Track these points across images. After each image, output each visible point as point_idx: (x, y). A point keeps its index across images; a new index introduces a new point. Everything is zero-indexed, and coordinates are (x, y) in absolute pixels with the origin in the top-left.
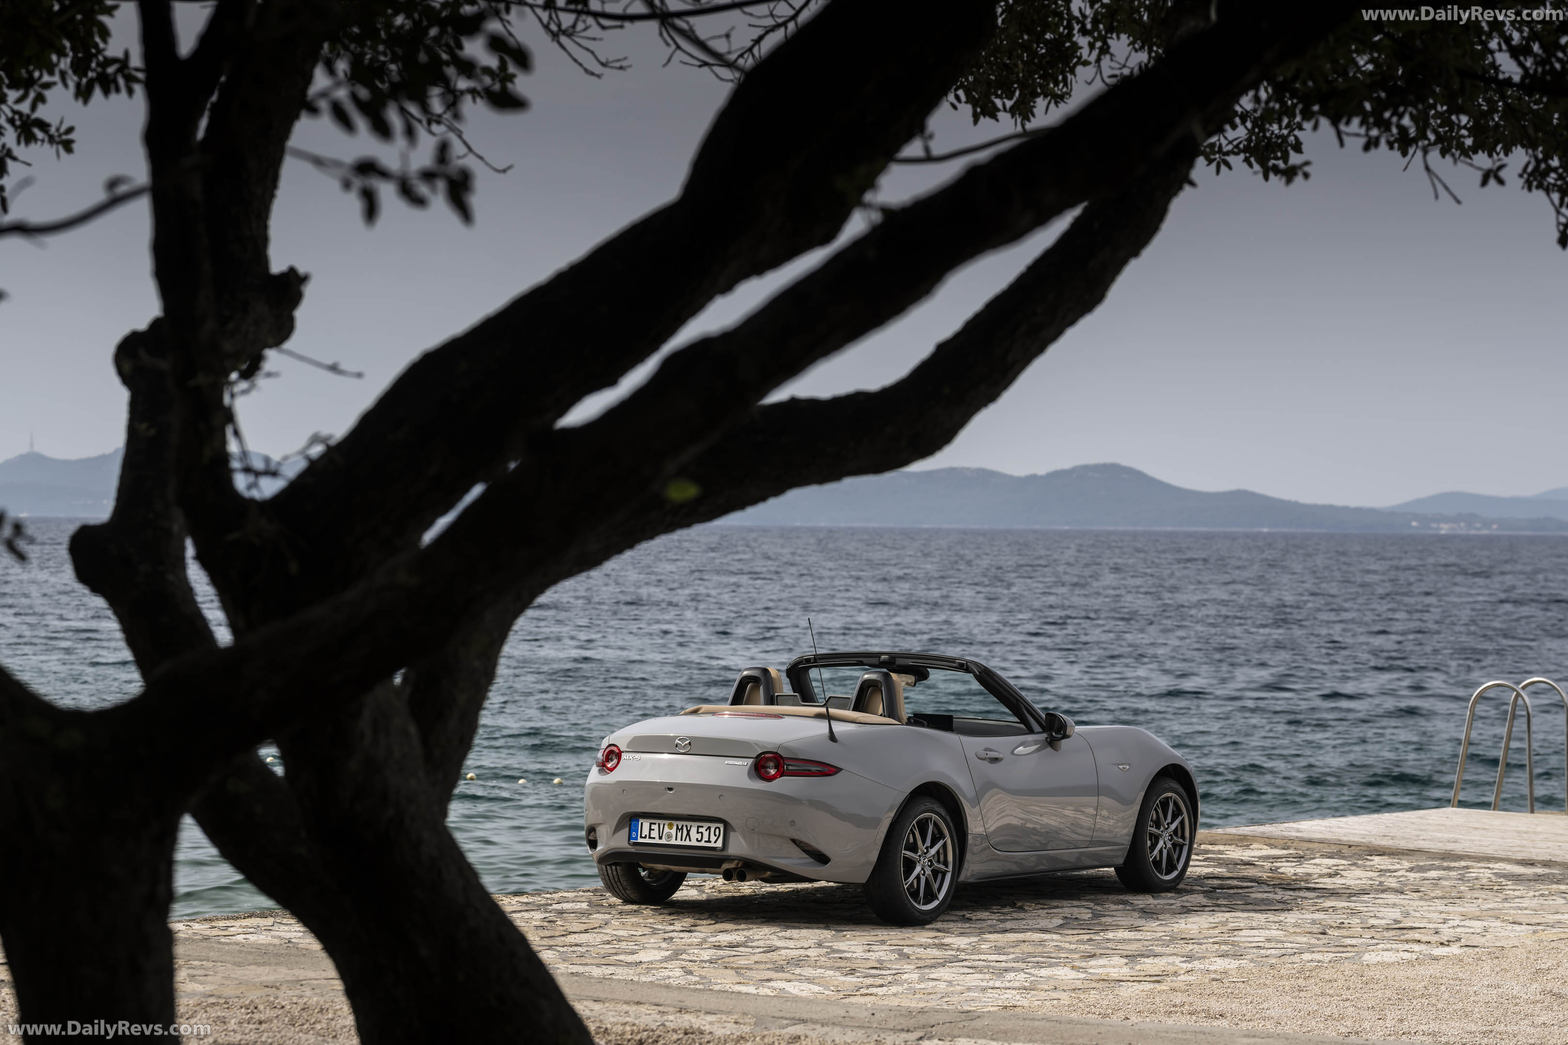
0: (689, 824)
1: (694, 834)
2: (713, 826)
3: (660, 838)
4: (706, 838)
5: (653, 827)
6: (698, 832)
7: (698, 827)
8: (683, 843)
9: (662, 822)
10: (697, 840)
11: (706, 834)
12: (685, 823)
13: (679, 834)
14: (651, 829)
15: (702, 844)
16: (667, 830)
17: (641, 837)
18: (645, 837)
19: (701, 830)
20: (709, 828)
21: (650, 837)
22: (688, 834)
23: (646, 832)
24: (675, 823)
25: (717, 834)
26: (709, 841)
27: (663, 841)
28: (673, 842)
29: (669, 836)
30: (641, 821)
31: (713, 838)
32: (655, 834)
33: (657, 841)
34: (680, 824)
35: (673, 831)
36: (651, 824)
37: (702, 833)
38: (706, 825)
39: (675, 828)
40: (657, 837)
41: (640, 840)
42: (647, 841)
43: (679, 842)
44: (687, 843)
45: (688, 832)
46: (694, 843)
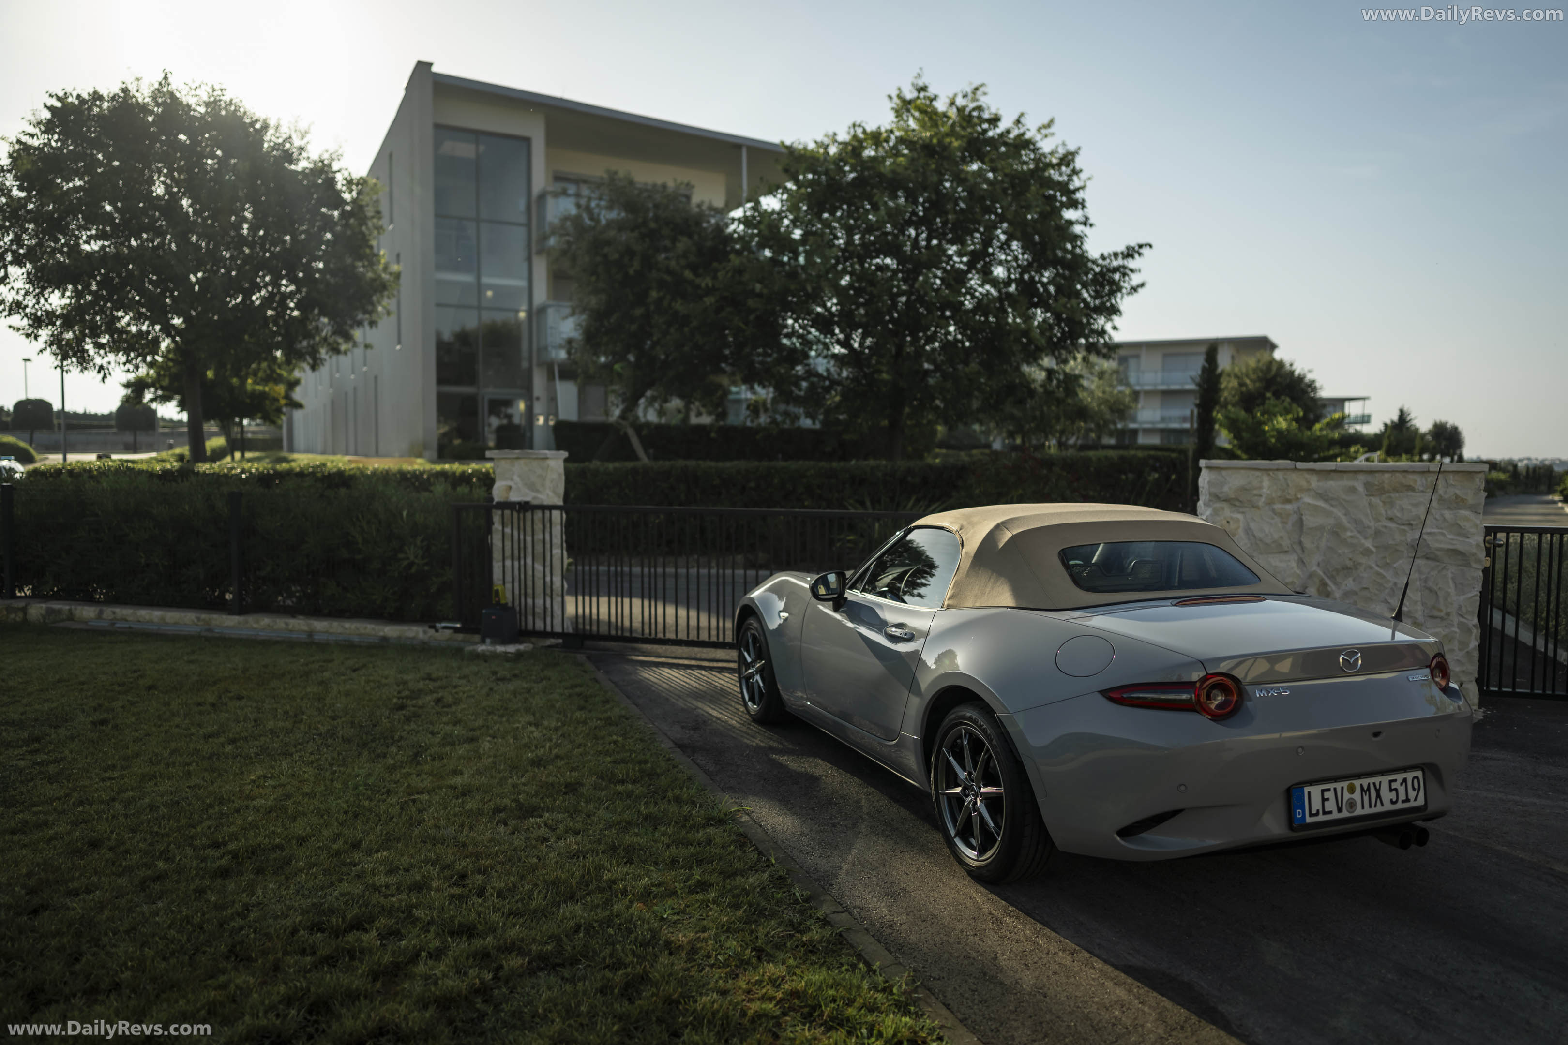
0: (1377, 780)
1: (1386, 795)
2: (1410, 776)
3: (1340, 810)
4: (1402, 797)
5: (1326, 795)
6: (1391, 790)
7: (1391, 782)
8: (1373, 810)
9: (1338, 785)
10: (1392, 802)
11: (1402, 790)
12: (1371, 780)
13: (1366, 798)
14: (1324, 800)
15: (1400, 806)
16: (1347, 796)
17: (1311, 815)
18: (1317, 814)
19: (1394, 786)
20: (1405, 780)
21: (1325, 813)
22: (1378, 796)
23: (1316, 805)
24: (1357, 783)
25: (1416, 786)
26: (1407, 800)
27: (1345, 814)
28: (1359, 811)
29: (1352, 805)
30: (1307, 789)
31: (1412, 794)
32: (1331, 805)
33: (1336, 815)
34: (1365, 782)
35: (1357, 796)
36: (1323, 791)
37: (1396, 790)
38: (1400, 777)
39: (1358, 790)
40: (1335, 810)
41: (1309, 820)
42: (1321, 818)
43: (1367, 811)
44: (1379, 809)
45: (1378, 791)
46: (1388, 807)
